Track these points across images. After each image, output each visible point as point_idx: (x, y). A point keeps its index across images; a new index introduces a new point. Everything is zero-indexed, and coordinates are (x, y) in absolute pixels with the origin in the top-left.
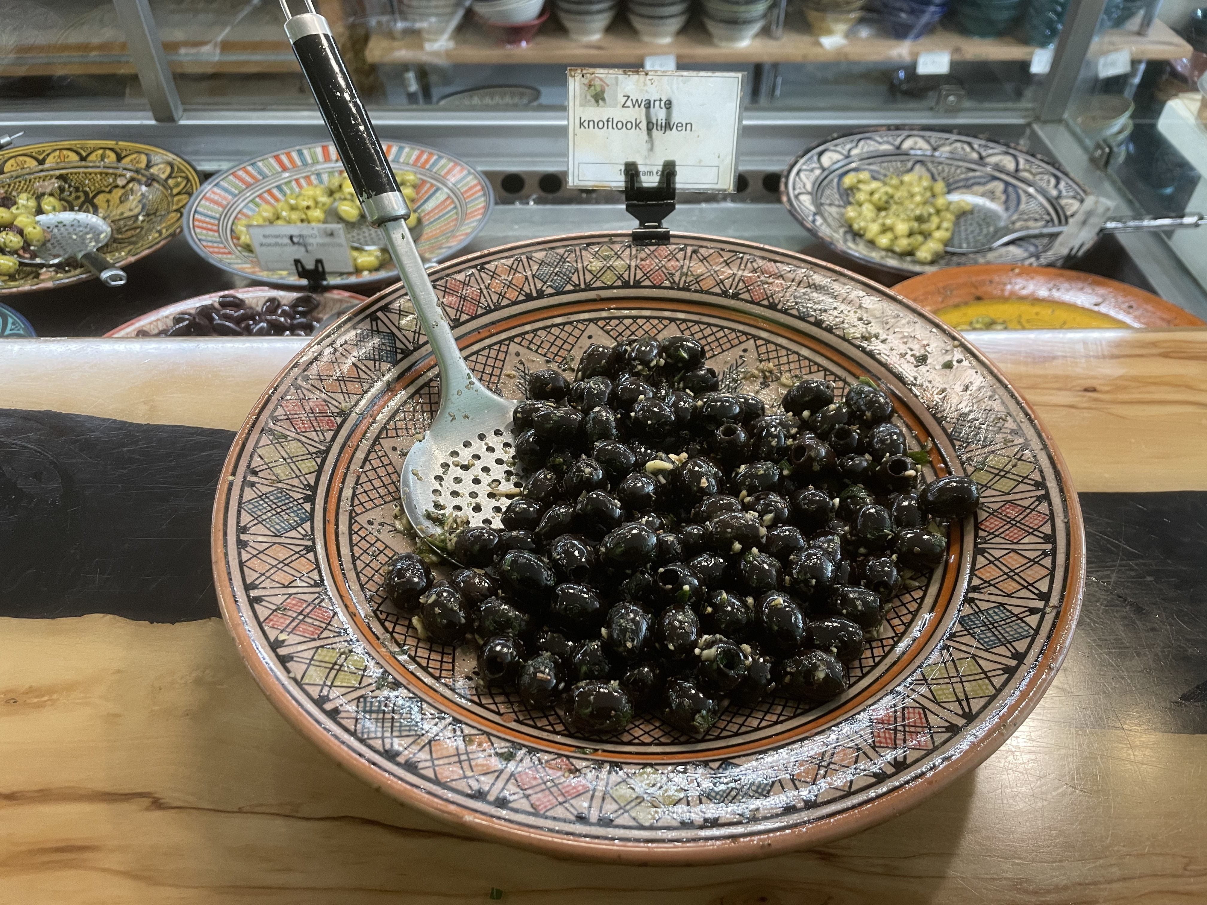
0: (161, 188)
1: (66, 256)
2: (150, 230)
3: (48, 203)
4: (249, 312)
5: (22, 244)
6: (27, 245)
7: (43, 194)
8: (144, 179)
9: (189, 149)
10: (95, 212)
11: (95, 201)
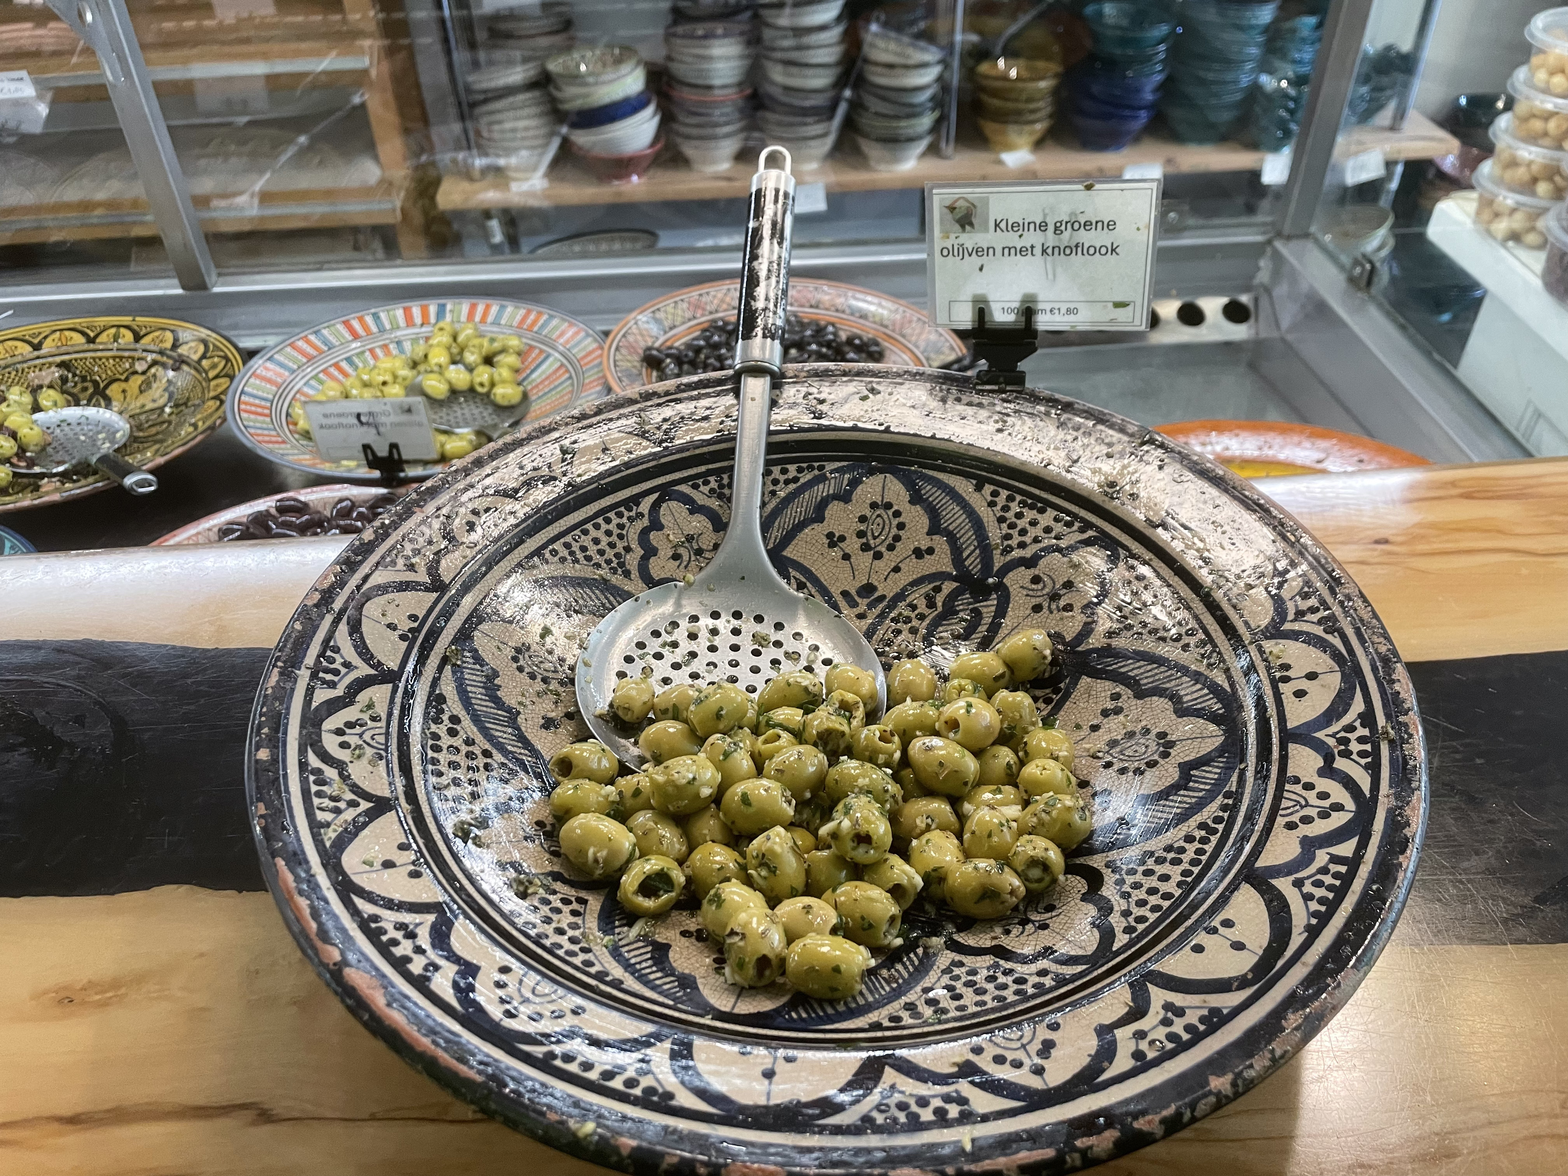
0: (193, 372)
1: (74, 462)
2: (180, 424)
3: (47, 397)
4: (316, 517)
5: (15, 449)
6: (22, 450)
7: (40, 387)
8: (171, 362)
9: (225, 322)
10: (108, 406)
11: (108, 392)
